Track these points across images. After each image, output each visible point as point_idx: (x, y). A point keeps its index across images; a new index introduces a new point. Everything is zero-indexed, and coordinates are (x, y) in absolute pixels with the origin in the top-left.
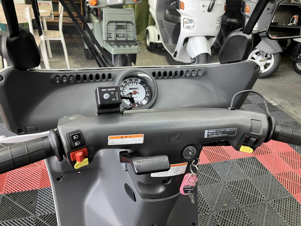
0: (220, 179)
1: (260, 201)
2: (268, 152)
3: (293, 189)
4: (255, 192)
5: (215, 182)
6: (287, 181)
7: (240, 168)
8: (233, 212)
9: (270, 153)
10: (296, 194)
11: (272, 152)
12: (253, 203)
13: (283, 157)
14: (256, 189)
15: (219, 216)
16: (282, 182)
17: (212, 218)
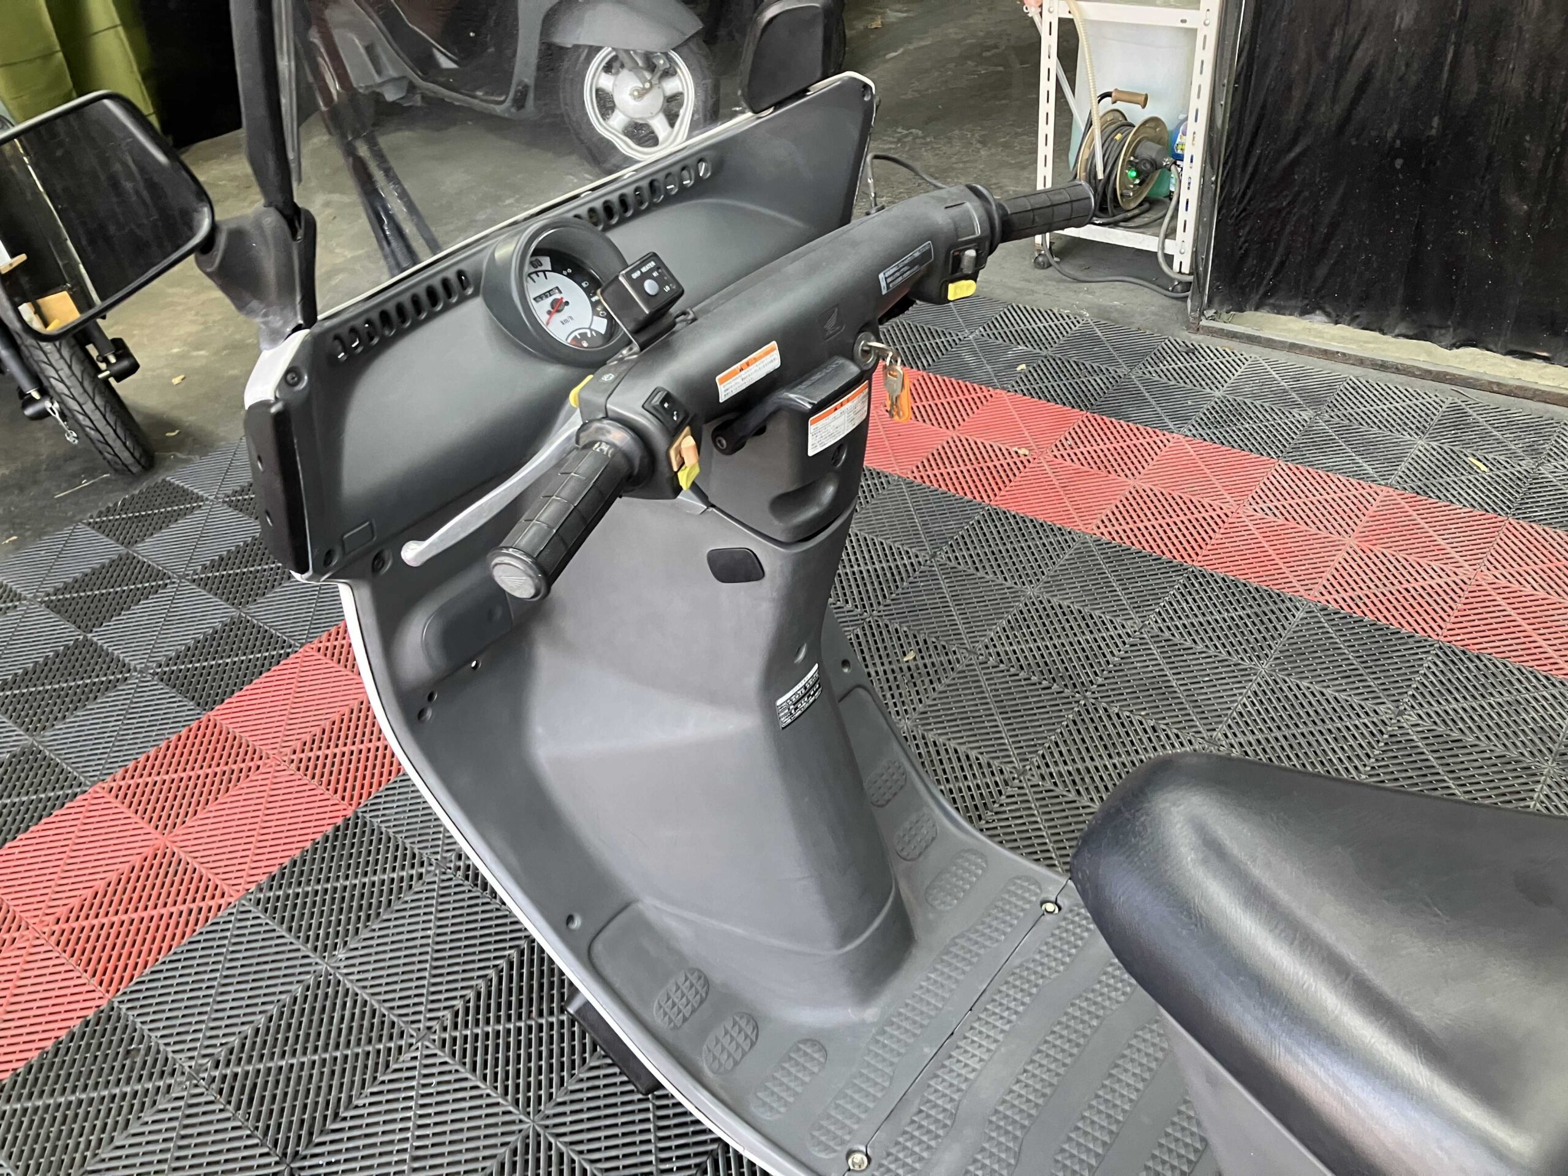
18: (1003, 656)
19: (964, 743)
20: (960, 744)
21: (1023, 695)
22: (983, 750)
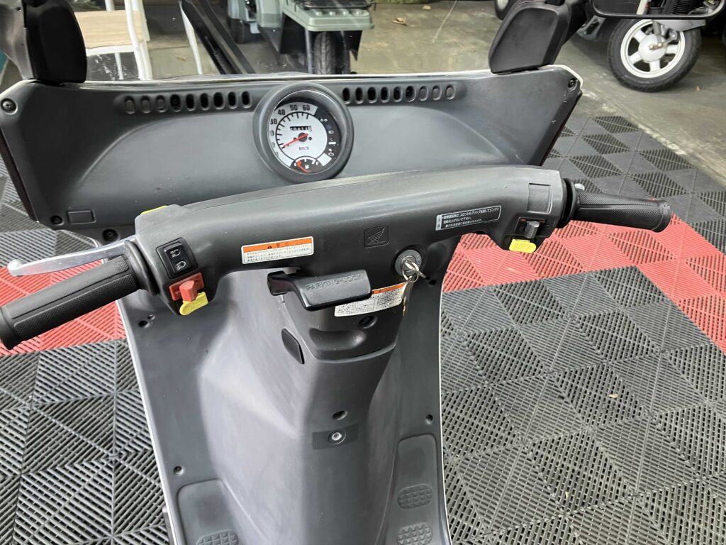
0: (562, 310)
1: (647, 353)
2: (665, 258)
3: (715, 331)
4: (636, 337)
5: (553, 317)
6: (703, 315)
7: (603, 289)
8: (591, 374)
9: (669, 258)
11: (673, 257)
12: (631, 356)
13: (696, 268)
14: (638, 329)
15: (563, 381)
16: (694, 316)
17: (549, 384)
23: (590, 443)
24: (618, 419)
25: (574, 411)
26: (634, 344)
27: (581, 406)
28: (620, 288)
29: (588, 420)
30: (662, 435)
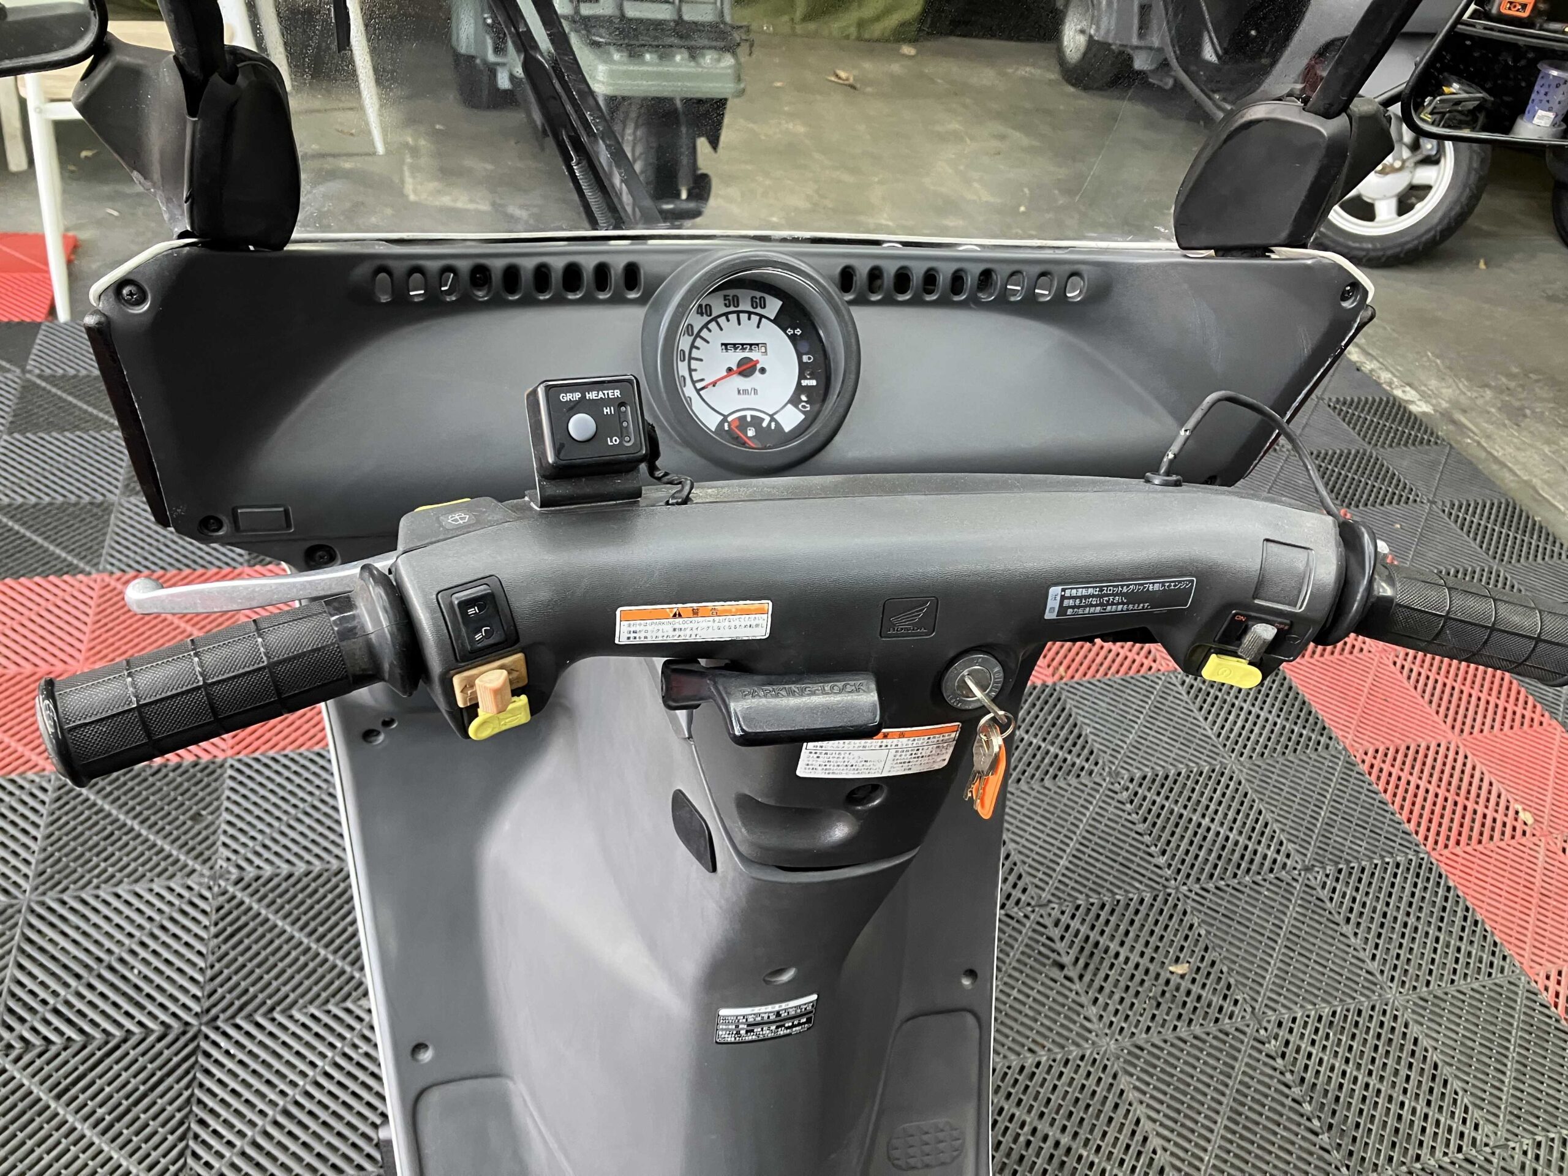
0: (1092, 758)
1: (1271, 870)
3: (1434, 827)
4: (1253, 829)
5: (1069, 772)
6: (1412, 787)
7: (1196, 713)
8: (1137, 912)
10: (1446, 846)
11: (1366, 647)
12: (1235, 875)
13: (1414, 675)
14: (1260, 813)
15: (1068, 927)
16: (1391, 787)
17: (1034, 931)
18: (1290, 1051)
19: (1154, 1121)
20: (1149, 1118)
21: (1276, 1117)
22: (1170, 1147)
23: (1107, 1079)
24: (1179, 1024)
25: (1083, 999)
26: (1246, 848)
27: (1102, 988)
28: (1234, 711)
29: (1112, 1023)
30: (1275, 1069)
